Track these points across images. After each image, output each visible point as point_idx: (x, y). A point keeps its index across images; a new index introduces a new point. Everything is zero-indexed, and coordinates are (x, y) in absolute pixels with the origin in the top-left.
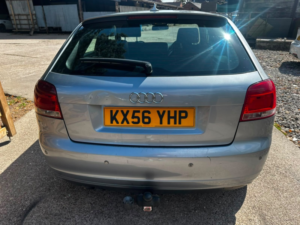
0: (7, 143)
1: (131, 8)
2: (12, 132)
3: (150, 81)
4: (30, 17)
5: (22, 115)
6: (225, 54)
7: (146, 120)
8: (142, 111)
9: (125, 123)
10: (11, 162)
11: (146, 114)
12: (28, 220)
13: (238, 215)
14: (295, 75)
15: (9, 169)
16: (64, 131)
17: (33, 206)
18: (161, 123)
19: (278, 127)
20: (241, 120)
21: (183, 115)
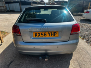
0: (1, 45)
1: (36, 4)
2: (3, 42)
3: (46, 24)
4: (4, 7)
5: (5, 37)
6: (65, 17)
7: (45, 35)
8: (44, 33)
9: (39, 36)
10: (3, 50)
11: (45, 34)
12: (10, 66)
13: (71, 61)
14: (84, 23)
15: (2, 52)
16: (21, 39)
17: (11, 62)
18: (49, 36)
19: (80, 37)
20: (71, 34)
21: (55, 33)
